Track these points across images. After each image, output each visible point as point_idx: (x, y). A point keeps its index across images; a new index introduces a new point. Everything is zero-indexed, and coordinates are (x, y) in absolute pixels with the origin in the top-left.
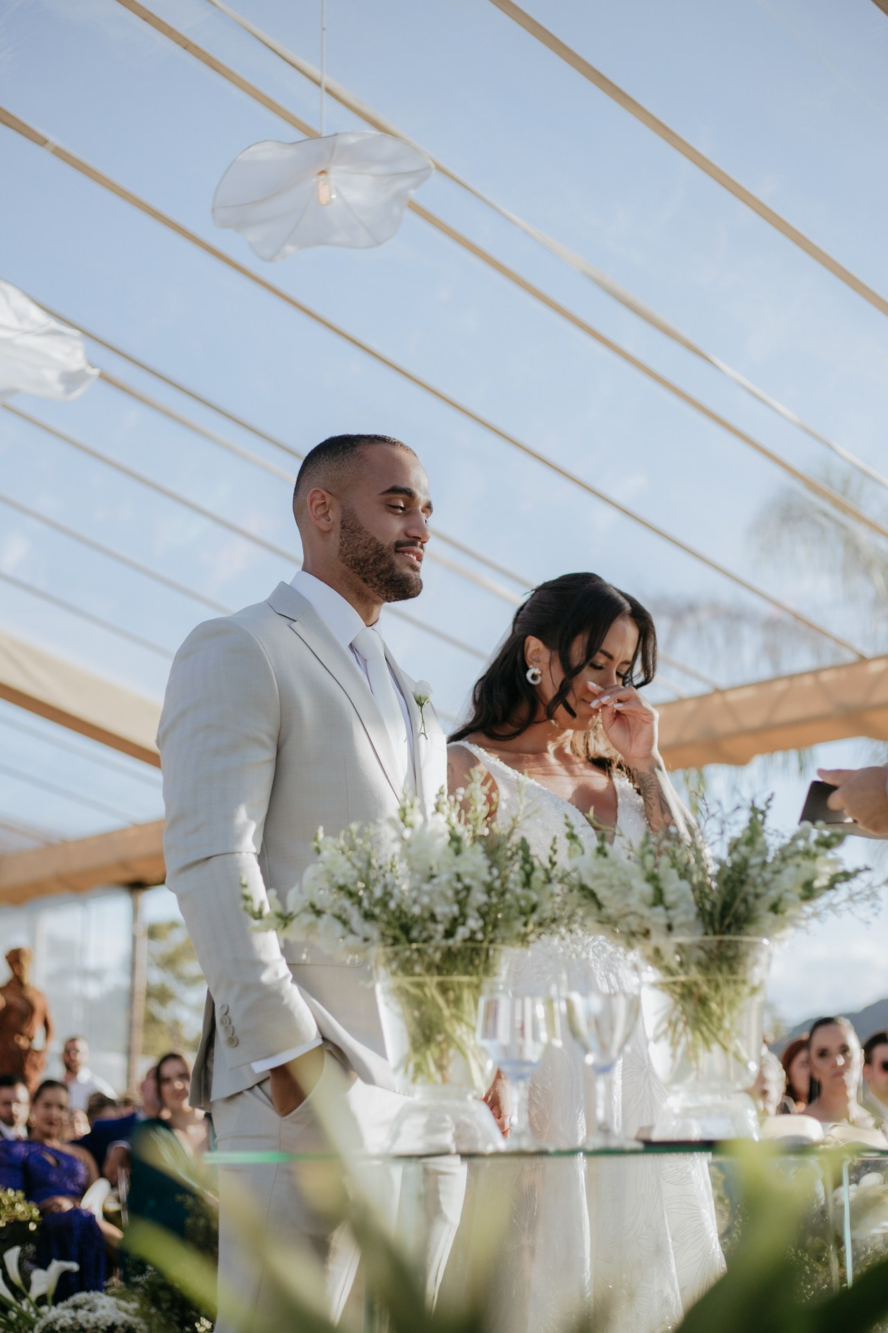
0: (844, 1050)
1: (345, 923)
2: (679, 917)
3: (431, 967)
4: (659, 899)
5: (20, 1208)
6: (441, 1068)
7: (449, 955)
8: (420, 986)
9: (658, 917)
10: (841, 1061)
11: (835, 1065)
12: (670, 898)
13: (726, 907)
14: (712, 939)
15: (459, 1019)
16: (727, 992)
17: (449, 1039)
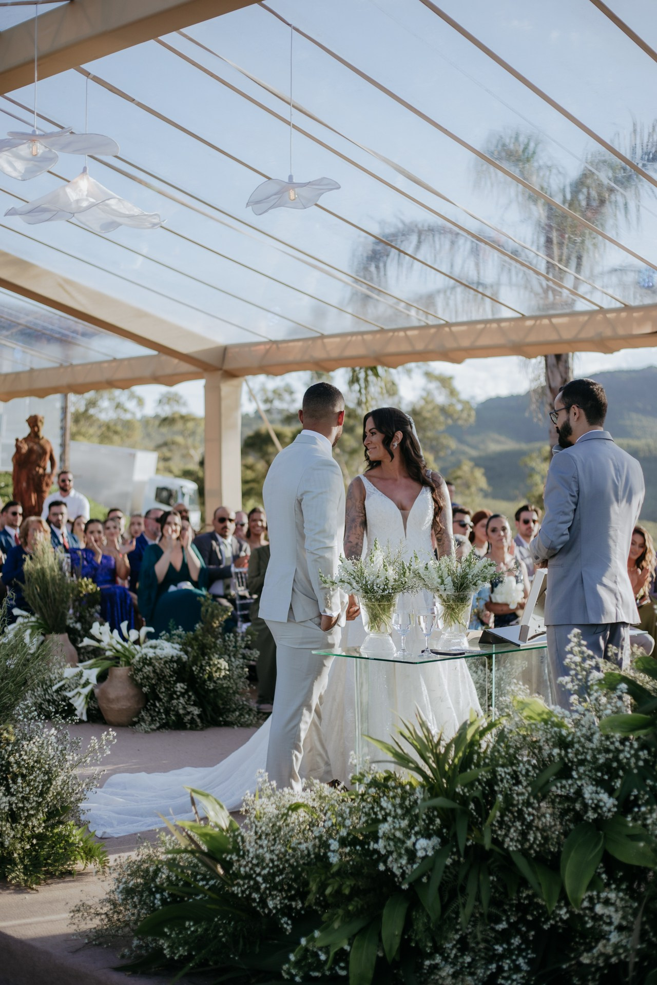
0: (504, 529)
1: (351, 585)
2: (448, 588)
3: (377, 600)
4: (442, 583)
5: (91, 587)
6: (379, 627)
7: (382, 596)
8: (374, 605)
9: (442, 587)
10: (502, 533)
11: (500, 535)
12: (445, 583)
13: (462, 585)
14: (457, 594)
15: (384, 614)
16: (461, 607)
17: (381, 619)
